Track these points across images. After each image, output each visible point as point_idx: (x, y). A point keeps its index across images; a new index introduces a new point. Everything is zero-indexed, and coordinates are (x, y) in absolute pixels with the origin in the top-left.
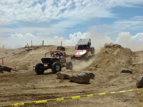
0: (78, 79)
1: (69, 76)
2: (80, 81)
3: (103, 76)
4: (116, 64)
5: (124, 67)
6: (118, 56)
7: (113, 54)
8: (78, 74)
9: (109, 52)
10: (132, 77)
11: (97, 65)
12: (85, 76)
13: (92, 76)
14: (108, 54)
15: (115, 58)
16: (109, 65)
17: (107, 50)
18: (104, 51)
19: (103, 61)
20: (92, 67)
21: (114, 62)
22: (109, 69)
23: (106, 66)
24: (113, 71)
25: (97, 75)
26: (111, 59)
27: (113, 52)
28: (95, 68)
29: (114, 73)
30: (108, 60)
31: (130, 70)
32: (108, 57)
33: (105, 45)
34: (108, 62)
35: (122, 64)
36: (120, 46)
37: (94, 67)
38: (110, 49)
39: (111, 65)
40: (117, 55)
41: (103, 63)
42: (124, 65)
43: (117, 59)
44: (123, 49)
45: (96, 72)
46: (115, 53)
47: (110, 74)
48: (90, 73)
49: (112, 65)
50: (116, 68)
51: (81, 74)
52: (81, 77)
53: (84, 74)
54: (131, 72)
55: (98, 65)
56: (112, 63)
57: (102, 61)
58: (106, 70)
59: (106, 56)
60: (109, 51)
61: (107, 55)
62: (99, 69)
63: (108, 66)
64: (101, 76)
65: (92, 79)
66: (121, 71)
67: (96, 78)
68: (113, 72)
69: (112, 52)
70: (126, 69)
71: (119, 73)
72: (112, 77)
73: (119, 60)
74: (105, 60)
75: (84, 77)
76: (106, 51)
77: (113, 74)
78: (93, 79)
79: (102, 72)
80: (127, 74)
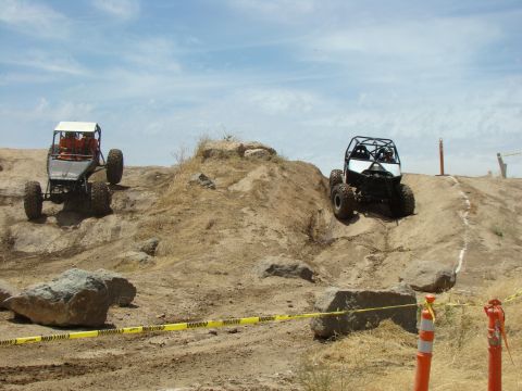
0: (50, 307)
1: (8, 295)
2: (61, 320)
3: (179, 293)
4: (248, 236)
5: (282, 250)
6: (257, 198)
7: (235, 187)
8: (51, 284)
9: (218, 182)
10: (311, 295)
11: (155, 244)
12: (84, 294)
13: (121, 293)
14: (213, 188)
15: (244, 210)
16: (213, 242)
17: (208, 168)
18: (196, 177)
19: (187, 221)
20: (131, 253)
21: (236, 228)
22: (213, 262)
23: (200, 246)
24: (228, 269)
25: (148, 290)
26: (224, 212)
27: (235, 182)
28: (142, 255)
29: (231, 279)
30: (208, 217)
31: (306, 265)
32: (210, 206)
33: (202, 145)
34: (208, 228)
35: (274, 237)
36: (272, 152)
37: (142, 250)
38: (223, 167)
39: (222, 243)
40: (253, 192)
41: (184, 233)
42: (283, 242)
43: (252, 214)
44: (283, 169)
45: (148, 275)
46: (245, 185)
47: (213, 283)
48: (115, 279)
49: (230, 243)
50: (245, 255)
51: (65, 281)
52: (69, 296)
53: (81, 283)
54: (307, 275)
55: (160, 243)
56: (226, 232)
57: (183, 224)
58: (198, 265)
59: (203, 199)
60: (217, 175)
61: (205, 195)
62: (161, 263)
63: (208, 244)
64: (169, 291)
65: (122, 306)
66: (263, 268)
67: (142, 302)
68: (226, 274)
69: (230, 180)
70: (287, 261)
71: (252, 280)
72: (219, 297)
73: (261, 219)
74: (195, 220)
75: (79, 296)
76: (203, 177)
77: (225, 284)
78: (127, 310)
79: (177, 275)
80: (288, 281)
